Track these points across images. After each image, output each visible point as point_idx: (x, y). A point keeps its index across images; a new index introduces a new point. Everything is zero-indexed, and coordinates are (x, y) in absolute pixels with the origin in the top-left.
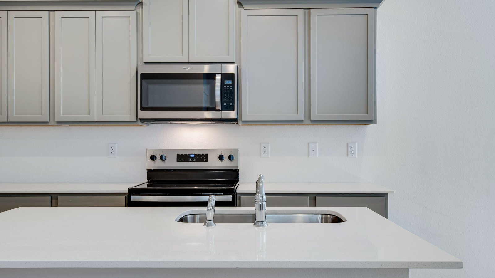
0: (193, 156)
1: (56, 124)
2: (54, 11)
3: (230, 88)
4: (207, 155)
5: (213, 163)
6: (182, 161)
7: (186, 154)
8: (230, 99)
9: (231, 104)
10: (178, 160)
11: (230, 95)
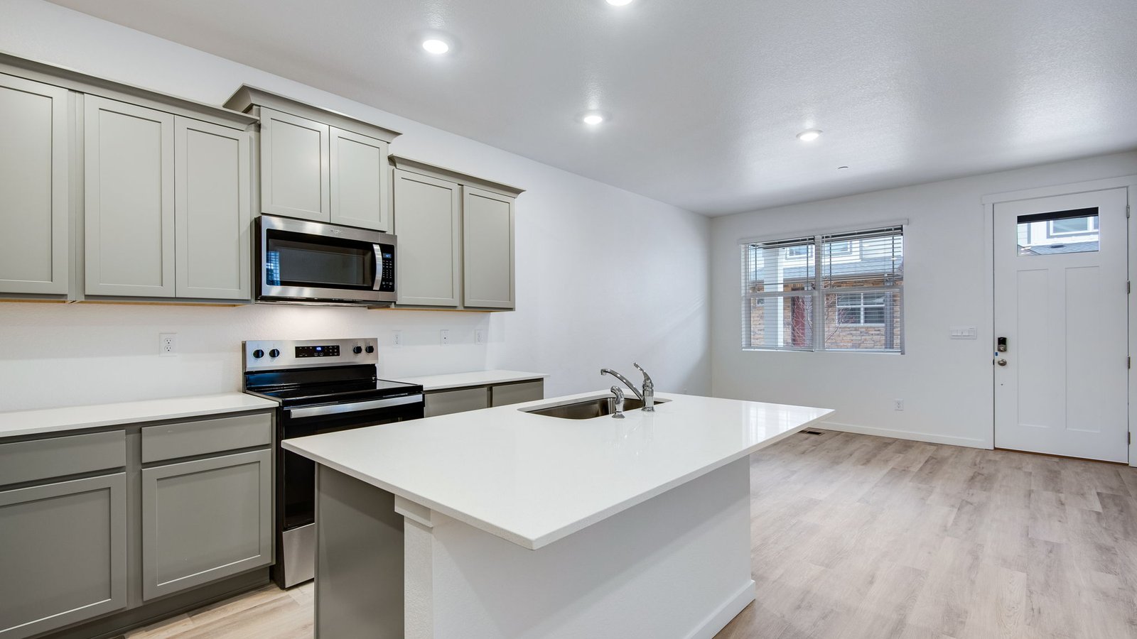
0: (320, 349)
1: (83, 299)
2: (83, 93)
3: (389, 263)
4: (338, 347)
5: (346, 358)
6: (304, 356)
7: (308, 347)
8: (389, 276)
9: (391, 284)
10: (297, 356)
11: (389, 272)
